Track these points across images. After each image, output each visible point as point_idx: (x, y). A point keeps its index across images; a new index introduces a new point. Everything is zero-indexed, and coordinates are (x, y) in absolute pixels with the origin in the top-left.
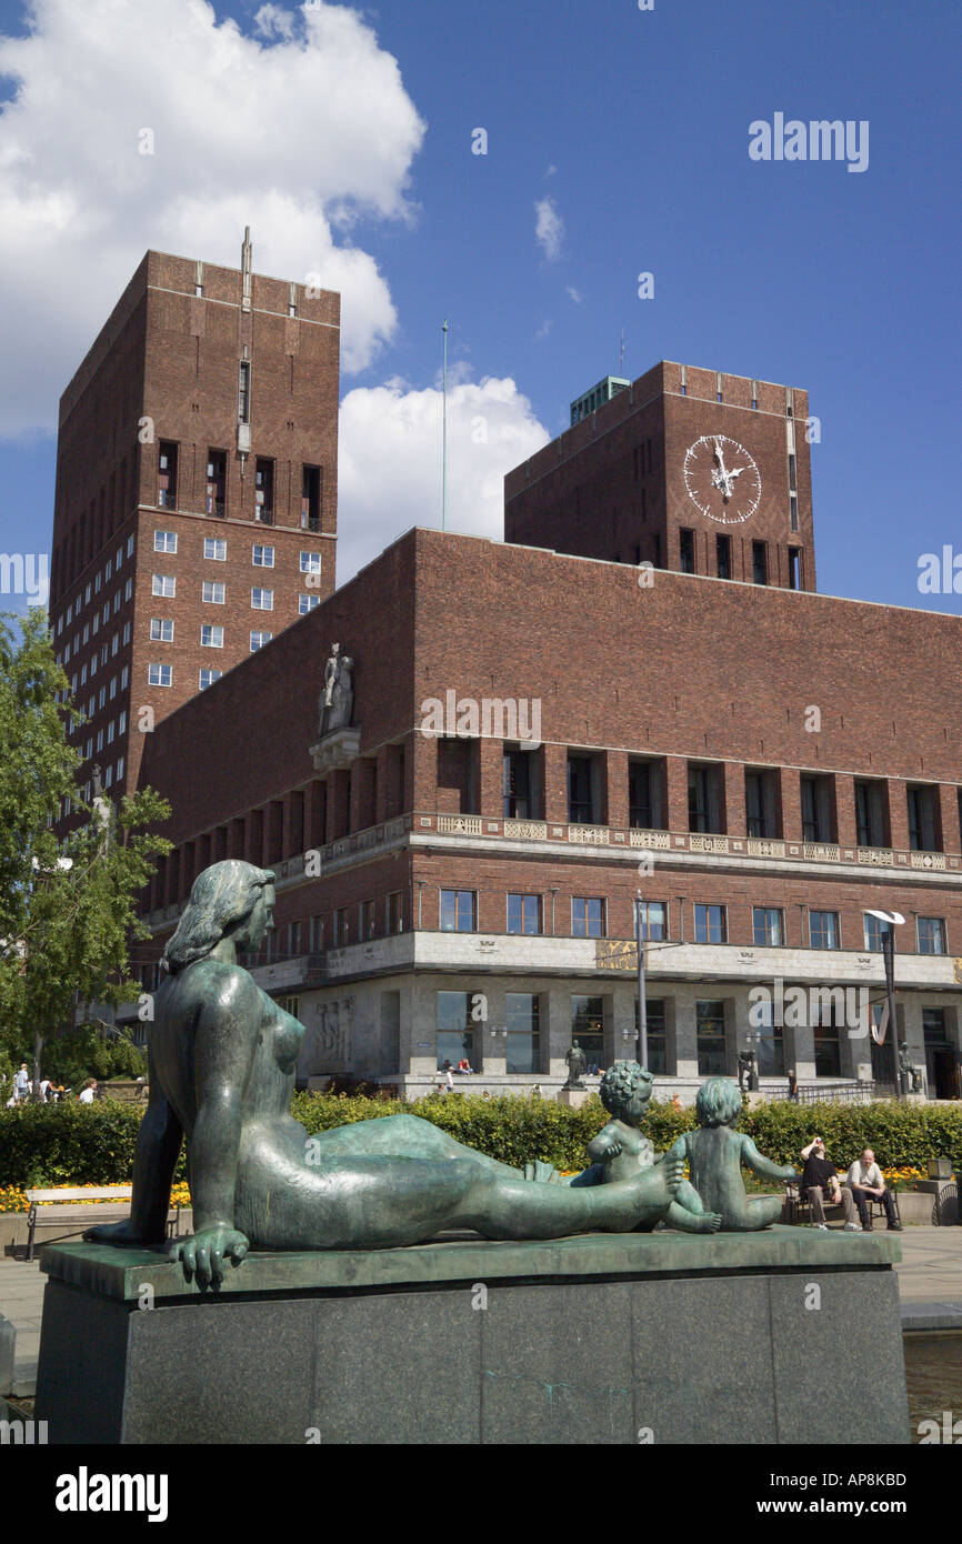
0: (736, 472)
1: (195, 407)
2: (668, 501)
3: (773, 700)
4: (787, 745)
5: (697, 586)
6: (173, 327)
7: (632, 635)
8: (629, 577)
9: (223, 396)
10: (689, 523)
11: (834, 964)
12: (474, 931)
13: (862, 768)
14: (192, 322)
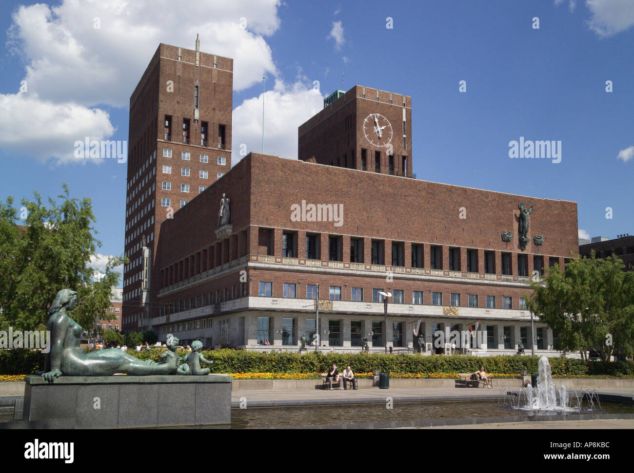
0: (383, 128)
1: (178, 103)
2: (357, 138)
3: (382, 215)
4: (388, 231)
5: (356, 173)
6: (170, 72)
7: (331, 191)
8: (331, 170)
9: (189, 98)
10: (365, 147)
11: (400, 309)
12: (271, 296)
13: (414, 240)
14: (177, 70)
